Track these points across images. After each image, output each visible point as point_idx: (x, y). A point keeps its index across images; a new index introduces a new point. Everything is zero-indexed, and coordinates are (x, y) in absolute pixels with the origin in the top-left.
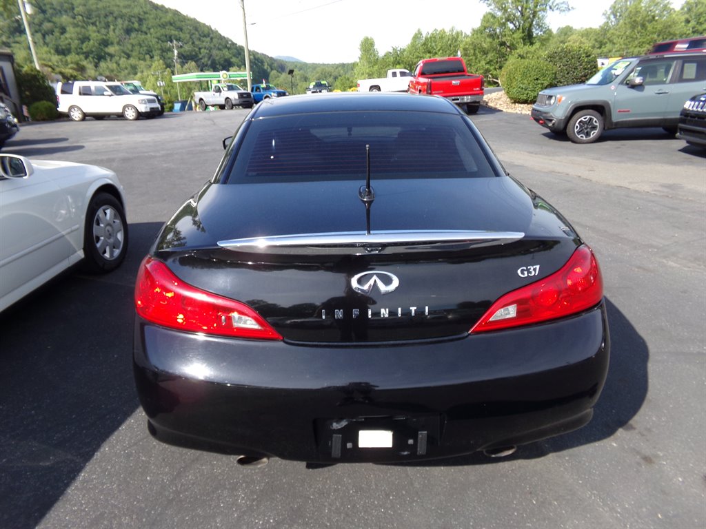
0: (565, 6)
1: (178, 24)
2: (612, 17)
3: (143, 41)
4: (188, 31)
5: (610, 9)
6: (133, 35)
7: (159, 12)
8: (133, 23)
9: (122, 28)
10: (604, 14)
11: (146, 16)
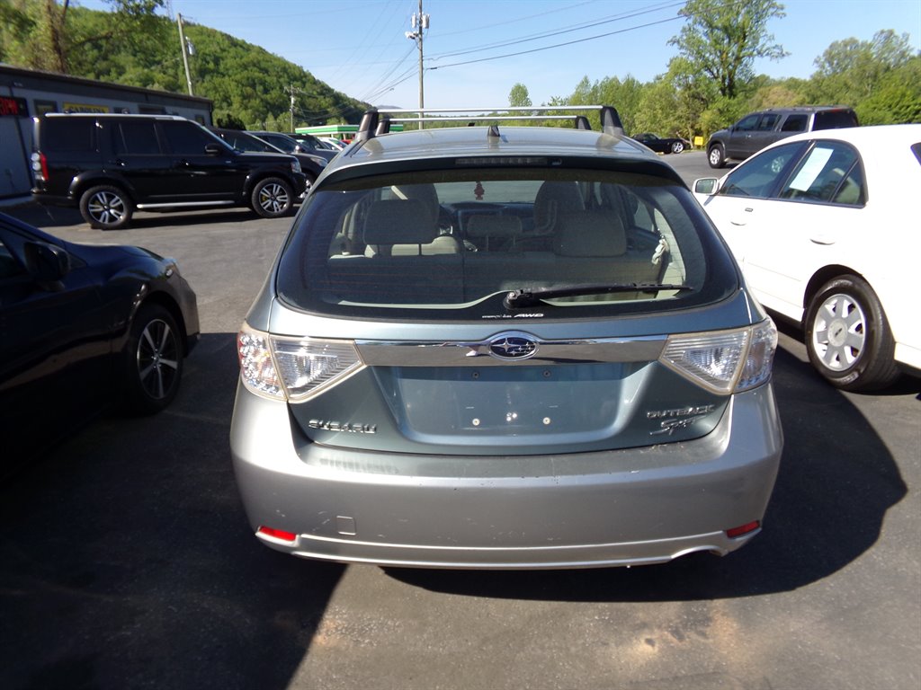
0: (777, 51)
1: (263, 65)
2: (827, 65)
3: (220, 85)
4: (275, 73)
5: (824, 55)
6: (208, 78)
7: (240, 49)
8: (208, 63)
9: (195, 69)
10: (816, 61)
11: (225, 54)
